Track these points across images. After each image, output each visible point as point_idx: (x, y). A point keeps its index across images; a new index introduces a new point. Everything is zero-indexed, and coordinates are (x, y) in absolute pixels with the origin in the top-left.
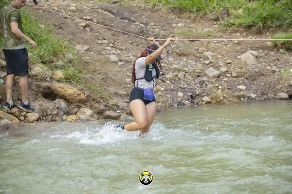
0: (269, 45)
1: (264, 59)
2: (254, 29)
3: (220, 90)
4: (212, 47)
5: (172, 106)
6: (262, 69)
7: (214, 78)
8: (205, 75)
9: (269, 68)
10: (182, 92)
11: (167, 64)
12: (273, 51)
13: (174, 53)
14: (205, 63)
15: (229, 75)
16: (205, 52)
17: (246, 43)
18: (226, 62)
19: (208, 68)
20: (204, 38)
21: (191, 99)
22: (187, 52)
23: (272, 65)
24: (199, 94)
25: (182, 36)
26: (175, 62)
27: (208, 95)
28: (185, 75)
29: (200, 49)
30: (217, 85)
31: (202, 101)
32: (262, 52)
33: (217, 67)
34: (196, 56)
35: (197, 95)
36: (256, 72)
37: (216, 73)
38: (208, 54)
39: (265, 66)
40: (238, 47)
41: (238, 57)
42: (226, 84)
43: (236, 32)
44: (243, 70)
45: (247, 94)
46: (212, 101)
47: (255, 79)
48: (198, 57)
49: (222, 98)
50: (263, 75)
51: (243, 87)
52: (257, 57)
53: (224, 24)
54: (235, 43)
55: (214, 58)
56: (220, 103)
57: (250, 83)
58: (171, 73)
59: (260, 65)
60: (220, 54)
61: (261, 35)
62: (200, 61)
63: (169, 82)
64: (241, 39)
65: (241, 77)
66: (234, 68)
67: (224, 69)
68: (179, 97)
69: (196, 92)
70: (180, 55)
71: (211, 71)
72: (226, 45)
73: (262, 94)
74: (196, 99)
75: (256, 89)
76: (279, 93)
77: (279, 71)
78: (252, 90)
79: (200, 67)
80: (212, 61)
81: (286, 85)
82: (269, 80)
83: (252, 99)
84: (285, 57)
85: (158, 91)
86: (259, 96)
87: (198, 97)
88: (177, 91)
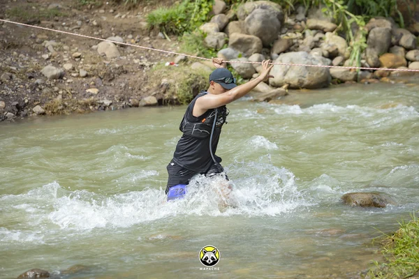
0: (143, 28)
3: (60, 97)
6: (127, 63)
7: (54, 79)
8: (41, 75)
9: (136, 61)
10: (3, 101)
12: (149, 36)
14: (43, 58)
16: (45, 41)
17: (109, 25)
18: (73, 55)
19: (46, 65)
20: (48, 18)
21: (17, 110)
22: (19, 42)
23: (142, 57)
24: (28, 103)
27: (41, 104)
28: (11, 77)
29: (40, 36)
30: (56, 89)
31: (33, 112)
32: (133, 38)
33: (60, 64)
34: (32, 48)
35: (25, 105)
36: (116, 68)
37: (57, 71)
38: (48, 44)
39: (131, 59)
40: (98, 31)
41: (94, 47)
42: (70, 88)
43: (99, 7)
44: (97, 66)
45: (99, 100)
46: (47, 112)
47: (114, 78)
48: (34, 49)
49: (61, 107)
50: (126, 72)
51: (94, 91)
52: (122, 46)
54: (93, 26)
55: (57, 49)
56: (57, 113)
57: (105, 85)
59: (125, 58)
60: (67, 44)
61: (135, 11)
62: (37, 55)
64: (105, 19)
65: (93, 76)
66: (83, 64)
67: (68, 66)
69: (24, 101)
70: (9, 47)
71: (49, 70)
72: (79, 28)
73: (120, 100)
74: (25, 110)
75: (113, 92)
76: (146, 96)
77: (150, 66)
78: (107, 95)
79: (34, 63)
80: (53, 55)
81: (155, 85)
82: (133, 79)
83: (105, 107)
84: (164, 44)
86: (116, 103)
87: (27, 107)
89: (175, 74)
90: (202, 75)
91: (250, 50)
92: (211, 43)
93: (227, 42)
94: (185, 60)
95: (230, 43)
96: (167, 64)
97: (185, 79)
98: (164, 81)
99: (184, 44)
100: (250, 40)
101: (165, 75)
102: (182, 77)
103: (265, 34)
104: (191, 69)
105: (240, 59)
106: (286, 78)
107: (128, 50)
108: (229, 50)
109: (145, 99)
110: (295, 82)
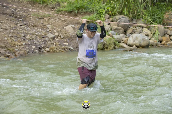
0: (80, 22)
2: (73, 13)
3: (54, 45)
4: (50, 22)
5: (29, 53)
7: (52, 38)
8: (47, 37)
10: (34, 46)
11: (27, 31)
13: (30, 25)
14: (47, 31)
15: (59, 37)
16: (47, 25)
17: (68, 21)
18: (58, 30)
19: (49, 33)
20: (46, 17)
21: (39, 49)
22: (37, 25)
25: (35, 16)
26: (31, 30)
27: (48, 48)
28: (36, 37)
29: (44, 23)
30: (53, 42)
31: (45, 51)
32: (77, 26)
33: (53, 33)
34: (42, 27)
35: (42, 47)
36: (73, 36)
37: (53, 36)
38: (49, 26)
40: (64, 22)
41: (64, 28)
42: (58, 42)
43: (63, 15)
44: (67, 35)
45: (69, 47)
46: (50, 51)
47: (73, 39)
49: (55, 49)
51: (67, 44)
52: (74, 28)
53: (57, 10)
54: (63, 20)
55: (51, 28)
56: (54, 52)
57: (70, 42)
58: (29, 36)
60: (55, 26)
61: (76, 17)
62: (44, 29)
63: (28, 40)
64: (66, 18)
65: (66, 38)
66: (62, 34)
67: (57, 34)
68: (33, 48)
70: (33, 26)
71: (50, 35)
72: (58, 21)
73: (76, 47)
75: (74, 44)
78: (71, 45)
79: (44, 32)
80: (50, 30)
83: (71, 50)
85: (22, 45)
86: (75, 49)
87: (43, 48)
88: (32, 45)
91: (120, 32)
92: (106, 29)
93: (111, 29)
95: (113, 29)
100: (120, 29)
103: (125, 27)
105: (117, 35)
106: (134, 43)
108: (113, 32)
110: (138, 45)
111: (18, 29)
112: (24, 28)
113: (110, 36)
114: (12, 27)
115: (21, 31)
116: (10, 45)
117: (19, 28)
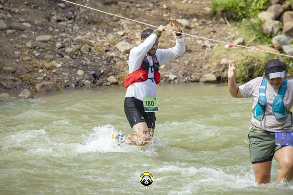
1: (196, 31)
4: (131, 13)
5: (68, 86)
6: (191, 43)
7: (127, 53)
8: (116, 49)
9: (199, 42)
10: (83, 70)
11: (71, 34)
12: (211, 20)
13: (82, 20)
14: (118, 35)
16: (121, 20)
17: (177, 9)
19: (121, 41)
21: (94, 79)
22: (98, 19)
23: (205, 38)
24: (103, 73)
26: (80, 32)
27: (114, 75)
28: (90, 49)
29: (116, 15)
31: (108, 82)
32: (197, 22)
33: (132, 40)
34: (109, 25)
35: (102, 74)
37: (130, 47)
39: (195, 40)
40: (167, 13)
45: (165, 74)
46: (119, 82)
48: (111, 26)
50: (190, 51)
52: (187, 28)
54: (163, 9)
55: (131, 27)
58: (72, 46)
62: (113, 31)
63: (69, 57)
64: (173, 3)
68: (78, 76)
69: (100, 71)
70: (89, 23)
71: (123, 45)
72: (150, 10)
73: (183, 75)
74: (100, 79)
75: (178, 68)
76: (206, 74)
77: (211, 47)
78: (172, 70)
79: (111, 38)
80: (127, 32)
81: (215, 64)
82: (195, 58)
83: (170, 81)
84: (224, 29)
85: (53, 67)
86: (179, 78)
87: (102, 76)
88: (77, 68)
89: (233, 55)
90: (258, 58)
92: (267, 30)
93: (281, 29)
94: (243, 43)
95: (284, 30)
96: (227, 46)
97: (242, 61)
98: (224, 61)
99: (242, 29)
101: (225, 55)
102: (240, 58)
104: (248, 52)
105: (292, 45)
107: (193, 31)
108: (282, 37)
109: (205, 76)
111: (51, 29)
112: (66, 26)
113: (273, 47)
114: (36, 23)
115: (58, 33)
116: (27, 69)
117: (53, 28)
